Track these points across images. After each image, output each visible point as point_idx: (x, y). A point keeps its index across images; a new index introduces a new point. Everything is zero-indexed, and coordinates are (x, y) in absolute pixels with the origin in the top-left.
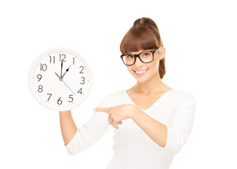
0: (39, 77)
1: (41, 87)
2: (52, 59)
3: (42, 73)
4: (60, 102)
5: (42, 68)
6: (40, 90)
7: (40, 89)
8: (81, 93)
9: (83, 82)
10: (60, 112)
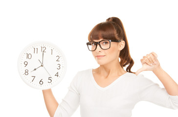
0: (26, 63)
1: (27, 71)
2: (35, 50)
3: (28, 60)
4: (41, 83)
5: (28, 57)
6: (26, 73)
7: (27, 72)
8: (58, 76)
9: (59, 68)
10: (43, 91)
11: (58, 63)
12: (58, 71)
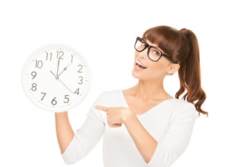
0: (34, 74)
1: (34, 85)
2: (49, 56)
3: (37, 70)
4: (54, 102)
5: (37, 65)
6: (34, 89)
7: (34, 87)
8: (78, 93)
9: (80, 82)
10: (56, 114)
11: (80, 74)
12: (79, 86)
